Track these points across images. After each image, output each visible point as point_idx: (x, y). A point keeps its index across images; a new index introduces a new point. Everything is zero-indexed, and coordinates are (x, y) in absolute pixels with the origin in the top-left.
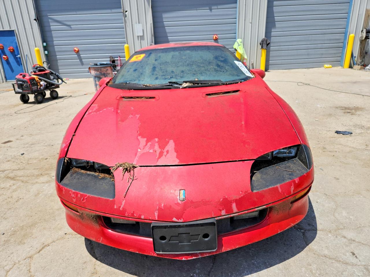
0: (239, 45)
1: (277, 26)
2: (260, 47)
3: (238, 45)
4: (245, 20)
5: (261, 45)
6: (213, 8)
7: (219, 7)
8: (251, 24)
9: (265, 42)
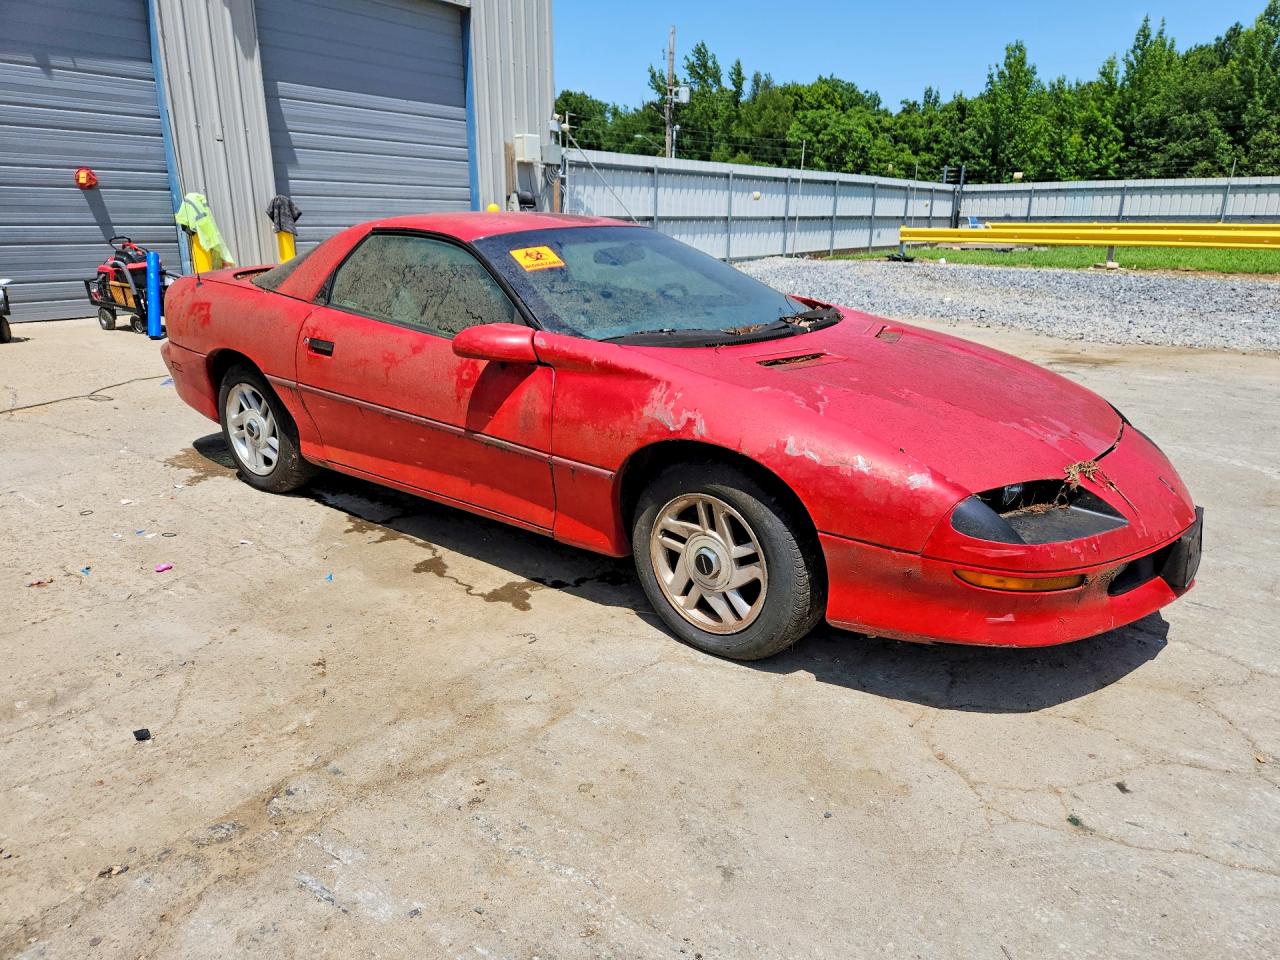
0: (200, 216)
1: (301, 160)
2: (271, 226)
3: (196, 214)
4: (197, 127)
5: (272, 218)
6: (54, 61)
7: (82, 63)
8: (220, 143)
9: (287, 211)
